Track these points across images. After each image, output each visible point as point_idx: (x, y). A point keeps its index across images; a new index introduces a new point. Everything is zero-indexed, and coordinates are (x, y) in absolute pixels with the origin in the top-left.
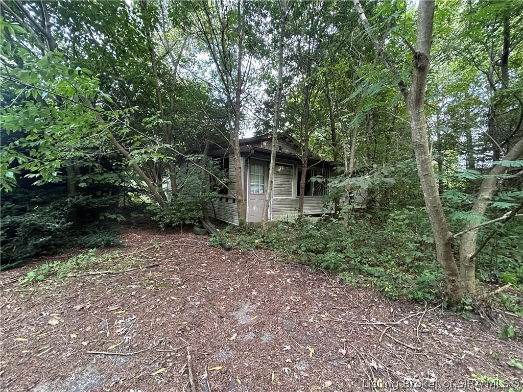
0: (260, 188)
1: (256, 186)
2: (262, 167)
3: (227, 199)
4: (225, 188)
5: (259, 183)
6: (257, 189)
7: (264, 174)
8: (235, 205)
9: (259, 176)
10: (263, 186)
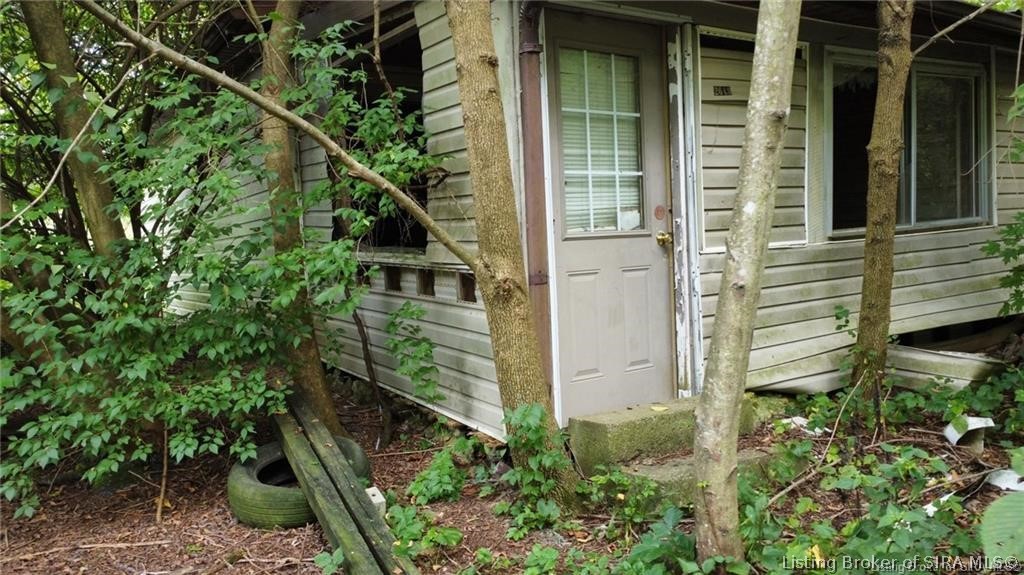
0: (625, 196)
1: (600, 183)
2: (626, 66)
3: (428, 279)
4: (405, 212)
5: (612, 167)
6: (606, 204)
7: (637, 107)
8: (476, 316)
9: (609, 120)
10: (639, 183)
